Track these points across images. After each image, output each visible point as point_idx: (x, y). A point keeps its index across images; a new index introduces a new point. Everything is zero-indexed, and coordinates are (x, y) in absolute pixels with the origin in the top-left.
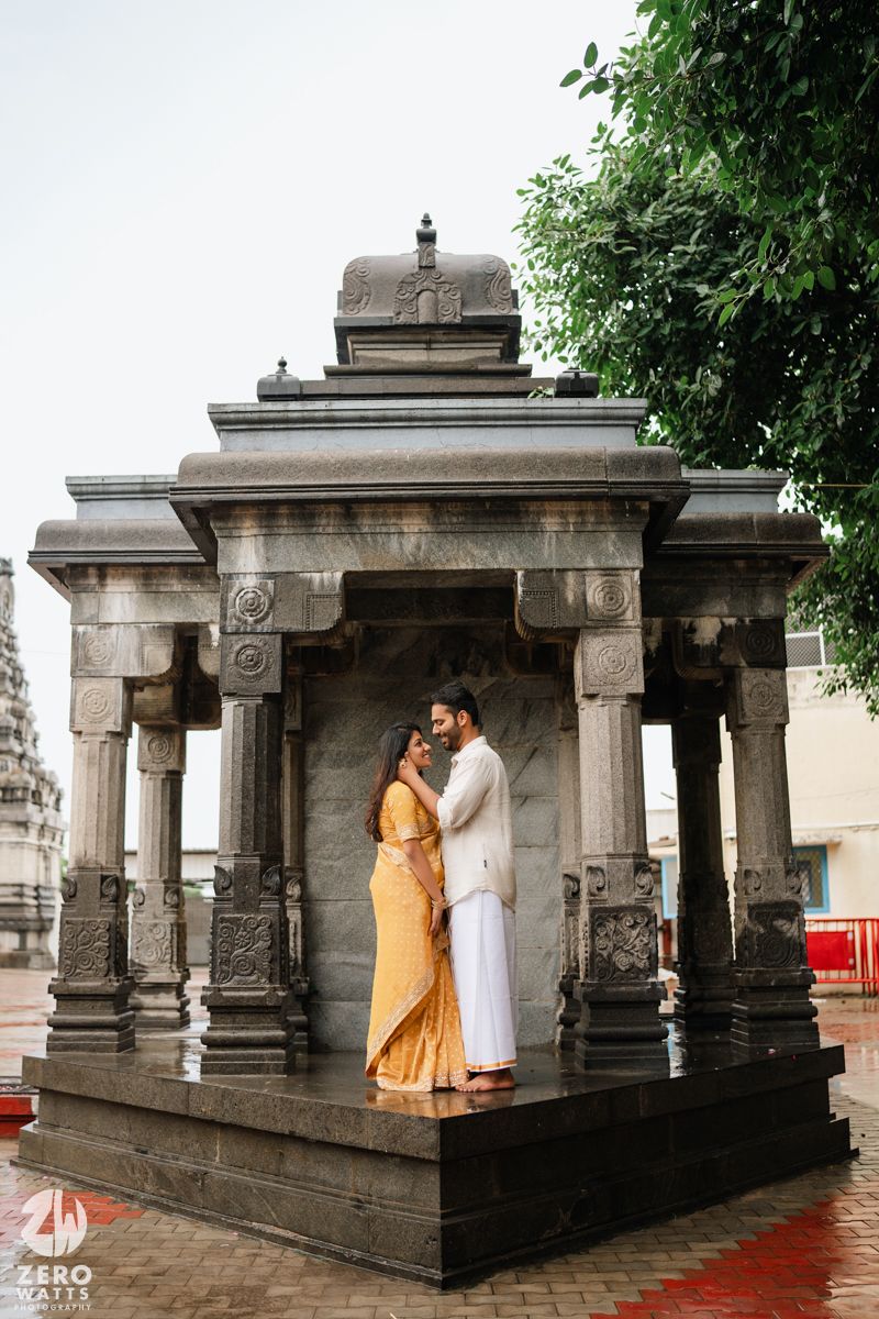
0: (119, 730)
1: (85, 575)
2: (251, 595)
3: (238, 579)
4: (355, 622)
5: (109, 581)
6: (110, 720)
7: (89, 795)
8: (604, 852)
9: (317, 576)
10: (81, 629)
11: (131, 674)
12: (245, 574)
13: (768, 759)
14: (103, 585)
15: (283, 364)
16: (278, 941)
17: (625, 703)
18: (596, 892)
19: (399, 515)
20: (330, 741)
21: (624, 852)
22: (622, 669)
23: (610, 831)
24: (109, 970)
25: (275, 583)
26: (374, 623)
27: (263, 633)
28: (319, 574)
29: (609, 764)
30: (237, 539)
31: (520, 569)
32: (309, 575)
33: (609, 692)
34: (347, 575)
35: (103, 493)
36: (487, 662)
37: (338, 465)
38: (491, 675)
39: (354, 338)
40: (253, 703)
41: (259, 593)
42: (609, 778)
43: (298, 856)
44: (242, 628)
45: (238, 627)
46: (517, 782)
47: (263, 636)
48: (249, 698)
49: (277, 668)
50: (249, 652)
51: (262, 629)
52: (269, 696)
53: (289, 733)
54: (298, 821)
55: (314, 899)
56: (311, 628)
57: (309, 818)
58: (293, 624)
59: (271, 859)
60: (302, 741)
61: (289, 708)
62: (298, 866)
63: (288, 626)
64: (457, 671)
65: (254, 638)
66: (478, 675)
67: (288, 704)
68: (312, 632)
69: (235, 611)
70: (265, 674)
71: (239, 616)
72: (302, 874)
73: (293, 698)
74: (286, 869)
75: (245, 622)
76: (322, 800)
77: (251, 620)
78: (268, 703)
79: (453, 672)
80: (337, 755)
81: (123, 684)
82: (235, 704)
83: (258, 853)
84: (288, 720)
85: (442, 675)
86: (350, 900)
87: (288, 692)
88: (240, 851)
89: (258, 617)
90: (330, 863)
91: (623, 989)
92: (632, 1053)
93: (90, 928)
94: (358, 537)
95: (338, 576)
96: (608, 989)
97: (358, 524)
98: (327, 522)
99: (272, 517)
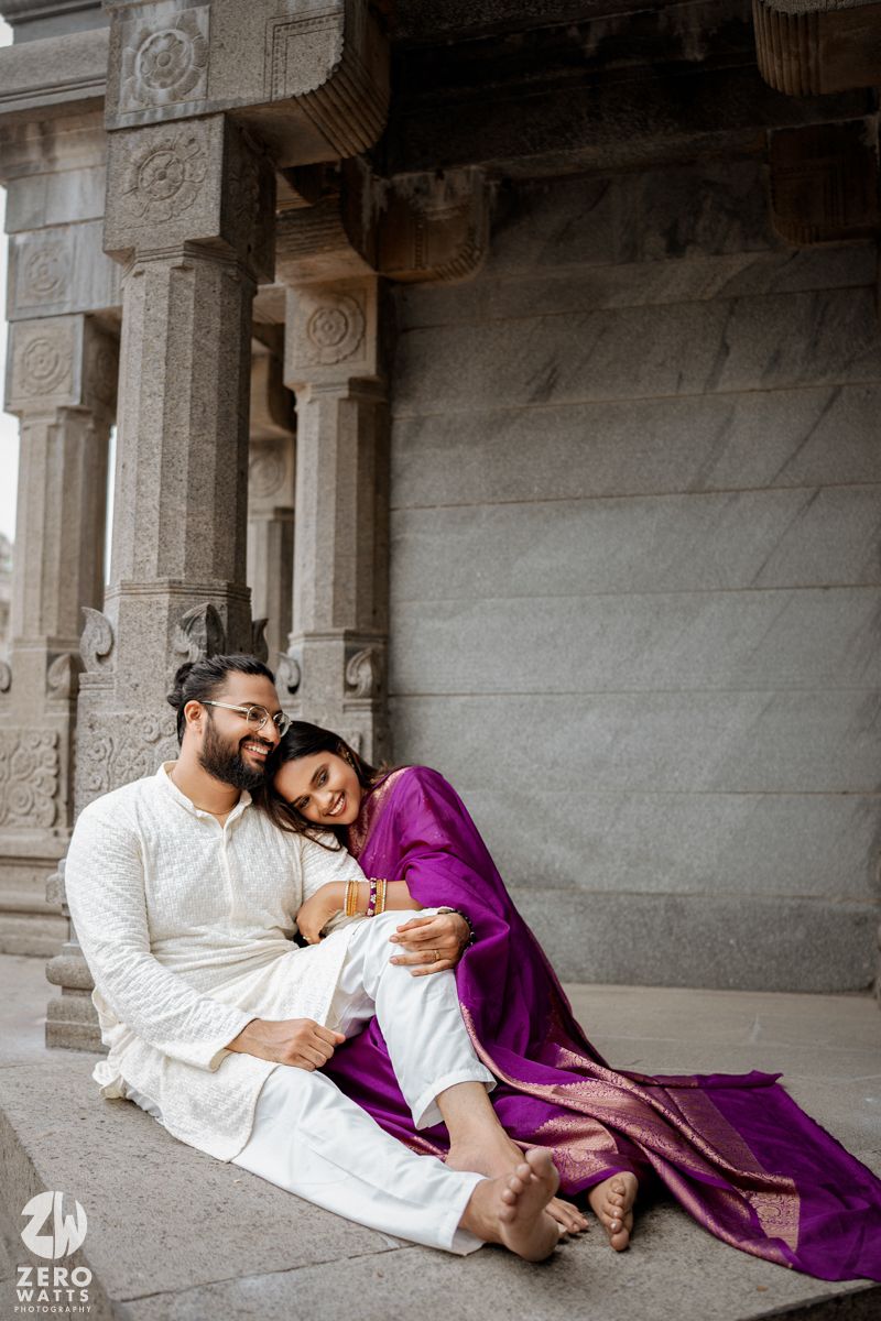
0: (77, 401)
2: (163, 43)
3: (140, 15)
4: (473, 167)
5: (58, 152)
6: (64, 387)
10: (21, 239)
11: (95, 305)
14: (51, 160)
24: (57, 817)
25: (210, 10)
27: (187, 119)
35: (50, 4)
36: (737, 225)
38: (747, 248)
40: (163, 268)
41: (180, 35)
43: (374, 612)
44: (147, 114)
45: (140, 114)
46: (799, 457)
47: (188, 125)
48: (157, 255)
49: (212, 187)
50: (160, 161)
51: (186, 110)
52: (197, 248)
53: (356, 384)
54: (375, 546)
55: (406, 692)
56: (281, 92)
57: (398, 542)
58: (246, 88)
59: (198, 592)
60: (383, 400)
61: (353, 335)
62: (375, 631)
63: (235, 97)
64: (675, 248)
65: (170, 131)
66: (718, 253)
67: (350, 330)
68: (283, 103)
69: (134, 82)
70: (189, 201)
71: (142, 89)
72: (381, 646)
73: (360, 318)
74: (348, 636)
75: (152, 100)
76: (422, 507)
77: (162, 94)
78: (195, 263)
79: (668, 251)
80: (450, 423)
81: (85, 324)
82: (134, 272)
83: (165, 578)
84: (351, 358)
85: (648, 257)
86: (472, 694)
87: (349, 308)
88: (131, 577)
89: (176, 86)
90: (438, 624)
93: (29, 743)
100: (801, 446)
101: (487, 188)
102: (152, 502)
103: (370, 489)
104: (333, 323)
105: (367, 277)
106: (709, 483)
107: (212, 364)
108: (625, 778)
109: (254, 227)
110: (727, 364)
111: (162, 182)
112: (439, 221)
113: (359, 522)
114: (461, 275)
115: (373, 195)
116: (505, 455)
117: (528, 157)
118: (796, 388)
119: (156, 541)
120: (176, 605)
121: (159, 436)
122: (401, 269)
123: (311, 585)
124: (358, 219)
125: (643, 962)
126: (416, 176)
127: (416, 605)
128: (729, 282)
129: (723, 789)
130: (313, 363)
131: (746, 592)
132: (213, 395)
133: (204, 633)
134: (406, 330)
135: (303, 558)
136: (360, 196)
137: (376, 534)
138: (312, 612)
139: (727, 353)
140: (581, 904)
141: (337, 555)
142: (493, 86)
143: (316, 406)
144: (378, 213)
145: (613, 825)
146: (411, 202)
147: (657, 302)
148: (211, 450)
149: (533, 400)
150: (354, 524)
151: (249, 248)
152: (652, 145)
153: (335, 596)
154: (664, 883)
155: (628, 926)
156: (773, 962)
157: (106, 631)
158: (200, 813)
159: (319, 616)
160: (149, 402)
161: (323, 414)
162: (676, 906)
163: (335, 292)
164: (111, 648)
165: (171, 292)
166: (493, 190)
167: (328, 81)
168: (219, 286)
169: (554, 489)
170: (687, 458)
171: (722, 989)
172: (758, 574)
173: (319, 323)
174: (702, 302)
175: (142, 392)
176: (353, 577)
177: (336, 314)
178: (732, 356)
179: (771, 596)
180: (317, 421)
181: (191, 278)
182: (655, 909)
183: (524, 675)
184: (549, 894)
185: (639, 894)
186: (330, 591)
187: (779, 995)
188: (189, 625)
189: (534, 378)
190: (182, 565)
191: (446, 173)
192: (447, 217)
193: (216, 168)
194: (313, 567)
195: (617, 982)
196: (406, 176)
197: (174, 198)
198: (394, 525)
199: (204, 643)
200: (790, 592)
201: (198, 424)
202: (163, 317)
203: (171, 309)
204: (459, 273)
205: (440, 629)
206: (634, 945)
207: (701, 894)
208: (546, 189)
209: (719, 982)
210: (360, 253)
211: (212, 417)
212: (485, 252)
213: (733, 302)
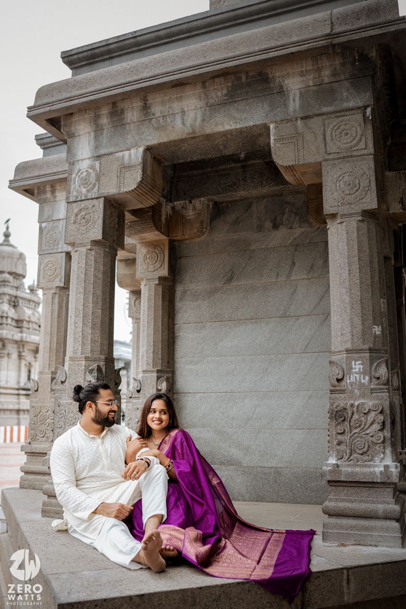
0: (62, 285)
1: (45, 192)
2: (85, 174)
3: (78, 164)
4: (202, 199)
6: (58, 279)
8: (343, 348)
9: (126, 153)
10: (44, 225)
12: (82, 160)
17: (360, 218)
18: (336, 383)
19: (180, 99)
20: (191, 283)
21: (362, 346)
22: (357, 190)
25: (100, 162)
27: (92, 199)
28: (128, 152)
29: (347, 272)
30: (78, 137)
31: (272, 122)
32: (121, 154)
33: (345, 210)
34: (148, 149)
35: (56, 142)
36: (298, 218)
37: (132, 69)
38: (301, 226)
40: (84, 250)
41: (90, 171)
42: (347, 283)
43: (168, 363)
44: (79, 198)
45: (77, 197)
46: (321, 304)
47: (92, 201)
48: (82, 245)
49: (100, 222)
50: (83, 213)
51: (92, 196)
52: (95, 243)
53: (160, 278)
54: (168, 338)
55: (180, 392)
56: (122, 190)
57: (178, 336)
58: (111, 189)
59: (95, 360)
60: (172, 284)
61: (160, 261)
62: (168, 370)
63: (107, 191)
64: (276, 227)
65: (87, 203)
66: (291, 228)
67: (159, 259)
68: (123, 193)
69: (75, 186)
70: (92, 227)
71: (78, 189)
72: (171, 375)
73: (162, 254)
74: (158, 371)
75: (81, 192)
76: (186, 323)
77: (84, 190)
78: (94, 247)
79: (273, 228)
80: (196, 292)
81: (66, 256)
82: (74, 250)
83: (84, 356)
84: (159, 269)
85: (266, 230)
86: (204, 393)
87: (158, 251)
88: (72, 355)
89: (89, 188)
90: (191, 367)
91: (358, 469)
92: (366, 529)
93: (44, 411)
94: (154, 121)
95: (141, 150)
96: (343, 469)
97: (153, 110)
98: (132, 114)
99: (97, 117)
100: (321, 299)
101: (209, 205)
102: (80, 329)
103: (167, 317)
104: (153, 256)
105: (165, 239)
106: (288, 313)
107: (100, 282)
108: (259, 424)
109: (116, 233)
110: (294, 269)
111: (84, 220)
112: (190, 219)
113: (162, 329)
114: (199, 238)
115: (166, 209)
116: (215, 304)
117: (221, 195)
118: (319, 278)
119: (81, 343)
120: (87, 365)
121: (82, 307)
122: (177, 236)
123: (145, 352)
124: (160, 220)
125: (266, 493)
126: (182, 202)
127: (184, 360)
128: (295, 239)
129: (295, 428)
130: (146, 271)
131: (302, 354)
132: (100, 293)
133: (96, 374)
134: (180, 258)
135: (143, 343)
136: (160, 211)
137: (169, 334)
138: (145, 363)
139: (295, 265)
140: (243, 471)
141: (154, 342)
142: (209, 170)
143: (147, 287)
144: (169, 216)
145: (255, 441)
146: (180, 212)
147: (270, 247)
148: (100, 311)
149: (225, 283)
150: (160, 330)
151: (114, 241)
152: (265, 190)
153: (153, 357)
154: (273, 463)
155: (260, 479)
156: (314, 493)
157: (64, 373)
158: (91, 436)
159: (148, 364)
160: (79, 295)
161: (150, 290)
162: (277, 472)
163: (153, 245)
164: (66, 379)
165: (86, 258)
166: (211, 206)
167: (137, 187)
168: (103, 255)
169: (233, 316)
170: (280, 304)
171: (295, 503)
172: (306, 348)
173: (148, 256)
174: (285, 246)
175: (77, 292)
176: (160, 350)
177: (154, 253)
178: (296, 266)
179: (311, 355)
180: (147, 292)
181: (93, 253)
182: (270, 473)
183: (222, 386)
184: (232, 467)
185: (264, 467)
186: (151, 355)
187: (316, 505)
188: (91, 371)
189: (225, 275)
190: (89, 351)
191: (193, 201)
192: (193, 217)
193: (101, 215)
194: (146, 346)
195: (257, 501)
196: (178, 202)
197: (88, 226)
198: (176, 330)
199: (96, 378)
200: (318, 354)
201: (95, 303)
202: (84, 266)
203: (86, 263)
204: (199, 237)
205: (192, 369)
206: (263, 486)
207: (287, 467)
208: (230, 205)
209: (294, 501)
210: (161, 232)
211: (100, 300)
212: (208, 229)
213: (296, 246)
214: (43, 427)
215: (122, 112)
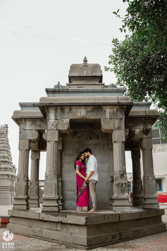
0: (28, 149)
1: (22, 121)
2: (53, 123)
3: (50, 120)
4: (72, 129)
5: (26, 122)
6: (26, 147)
7: (22, 161)
8: (118, 171)
10: (21, 130)
11: (30, 139)
12: (52, 119)
13: (149, 155)
14: (25, 123)
15: (59, 83)
16: (57, 187)
17: (121, 143)
19: (80, 109)
20: (67, 151)
21: (121, 170)
22: (121, 137)
23: (119, 167)
24: (25, 194)
25: (57, 121)
26: (75, 130)
28: (65, 119)
29: (119, 154)
30: (50, 113)
31: (102, 118)
32: (63, 119)
33: (118, 141)
35: (26, 106)
36: (96, 137)
37: (69, 99)
38: (97, 140)
39: (72, 79)
40: (53, 143)
41: (54, 123)
45: (50, 129)
47: (55, 130)
50: (52, 133)
52: (56, 141)
53: (59, 150)
55: (64, 181)
57: (63, 166)
58: (60, 128)
59: (56, 172)
60: (62, 152)
61: (59, 145)
64: (91, 139)
65: (53, 131)
66: (94, 140)
68: (63, 130)
70: (55, 137)
71: (50, 127)
72: (61, 176)
76: (65, 163)
77: (52, 127)
78: (55, 143)
80: (68, 154)
82: (49, 143)
83: (53, 170)
84: (59, 147)
85: (88, 140)
86: (70, 181)
88: (50, 170)
89: (54, 127)
90: (67, 174)
91: (122, 196)
92: (124, 209)
93: (21, 186)
94: (72, 113)
95: (69, 120)
96: (119, 196)
97: (72, 110)
98: (67, 110)
99: (56, 109)
102: (52, 164)
103: (60, 161)
105: (61, 139)
111: (52, 135)
119: (52, 167)
121: (52, 158)
122: (64, 139)
128: (95, 143)
134: (64, 145)
139: (95, 149)
147: (89, 144)
149: (77, 152)
152: (89, 129)
157: (47, 175)
165: (53, 145)
167: (68, 129)
174: (93, 144)
188: (55, 174)
189: (77, 150)
193: (57, 135)
198: (62, 164)
203: (53, 147)
204: (70, 139)
208: (78, 132)
212: (72, 137)
213: (96, 145)
214: (21, 191)
215: (64, 109)
